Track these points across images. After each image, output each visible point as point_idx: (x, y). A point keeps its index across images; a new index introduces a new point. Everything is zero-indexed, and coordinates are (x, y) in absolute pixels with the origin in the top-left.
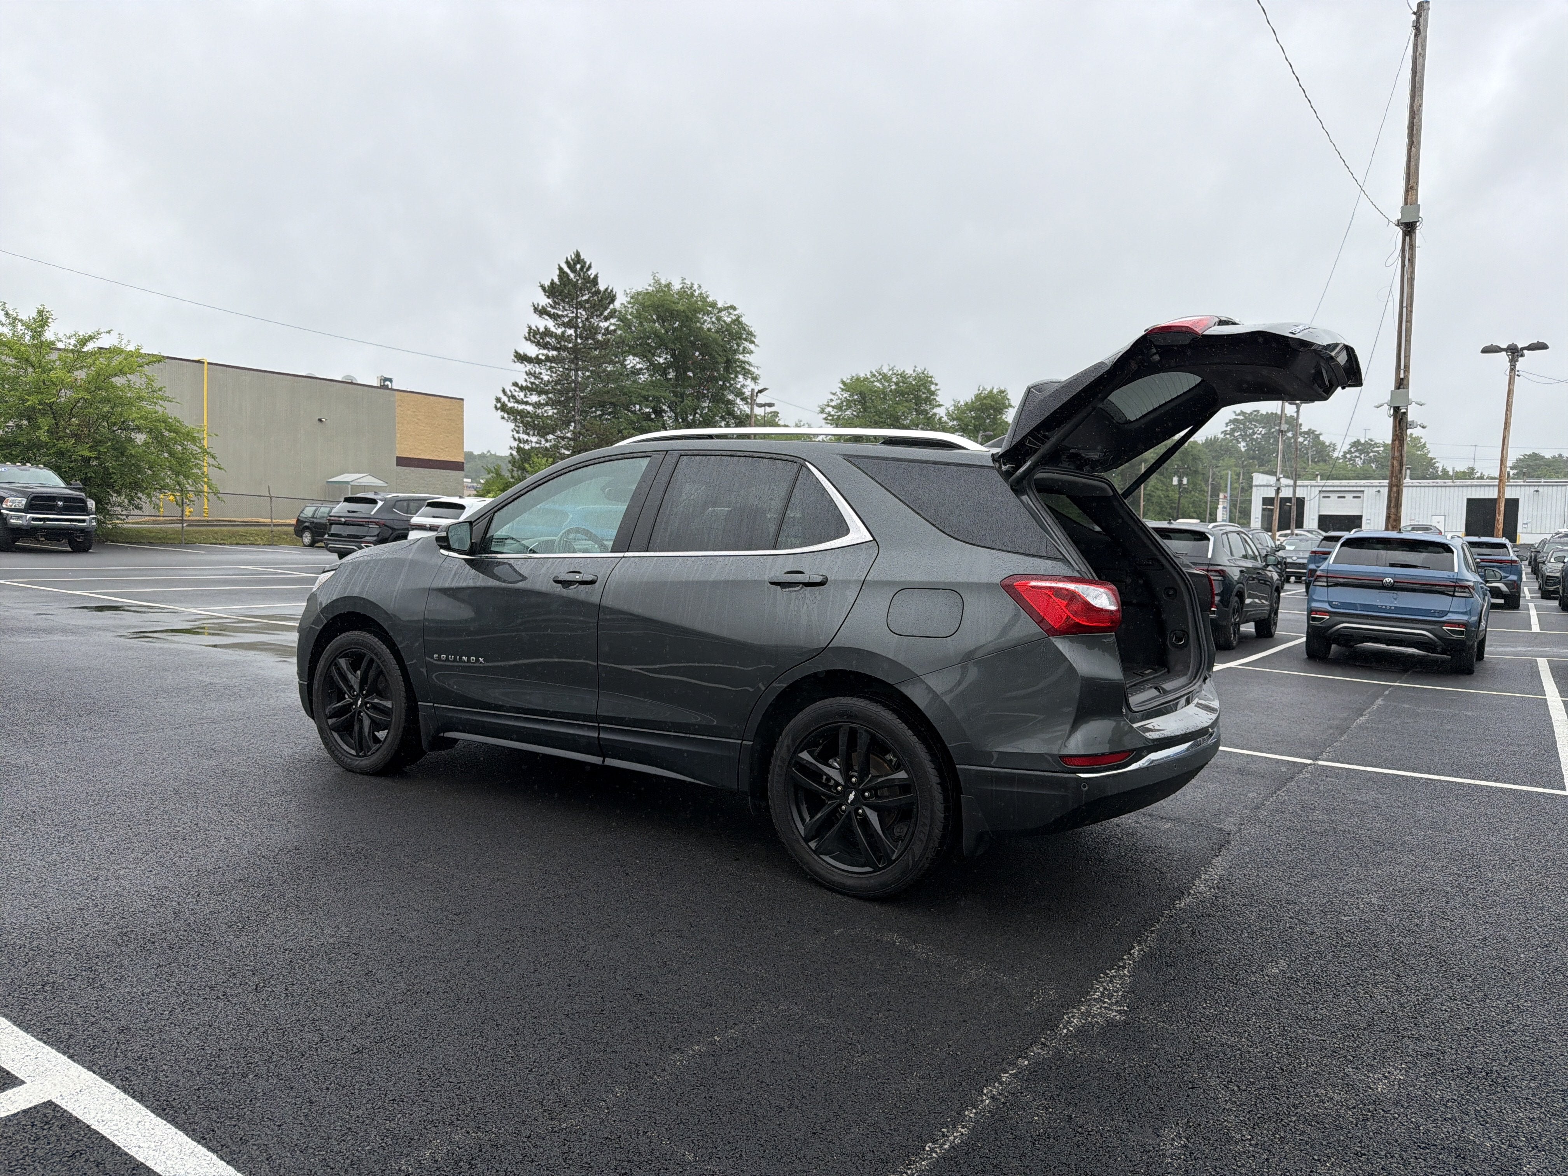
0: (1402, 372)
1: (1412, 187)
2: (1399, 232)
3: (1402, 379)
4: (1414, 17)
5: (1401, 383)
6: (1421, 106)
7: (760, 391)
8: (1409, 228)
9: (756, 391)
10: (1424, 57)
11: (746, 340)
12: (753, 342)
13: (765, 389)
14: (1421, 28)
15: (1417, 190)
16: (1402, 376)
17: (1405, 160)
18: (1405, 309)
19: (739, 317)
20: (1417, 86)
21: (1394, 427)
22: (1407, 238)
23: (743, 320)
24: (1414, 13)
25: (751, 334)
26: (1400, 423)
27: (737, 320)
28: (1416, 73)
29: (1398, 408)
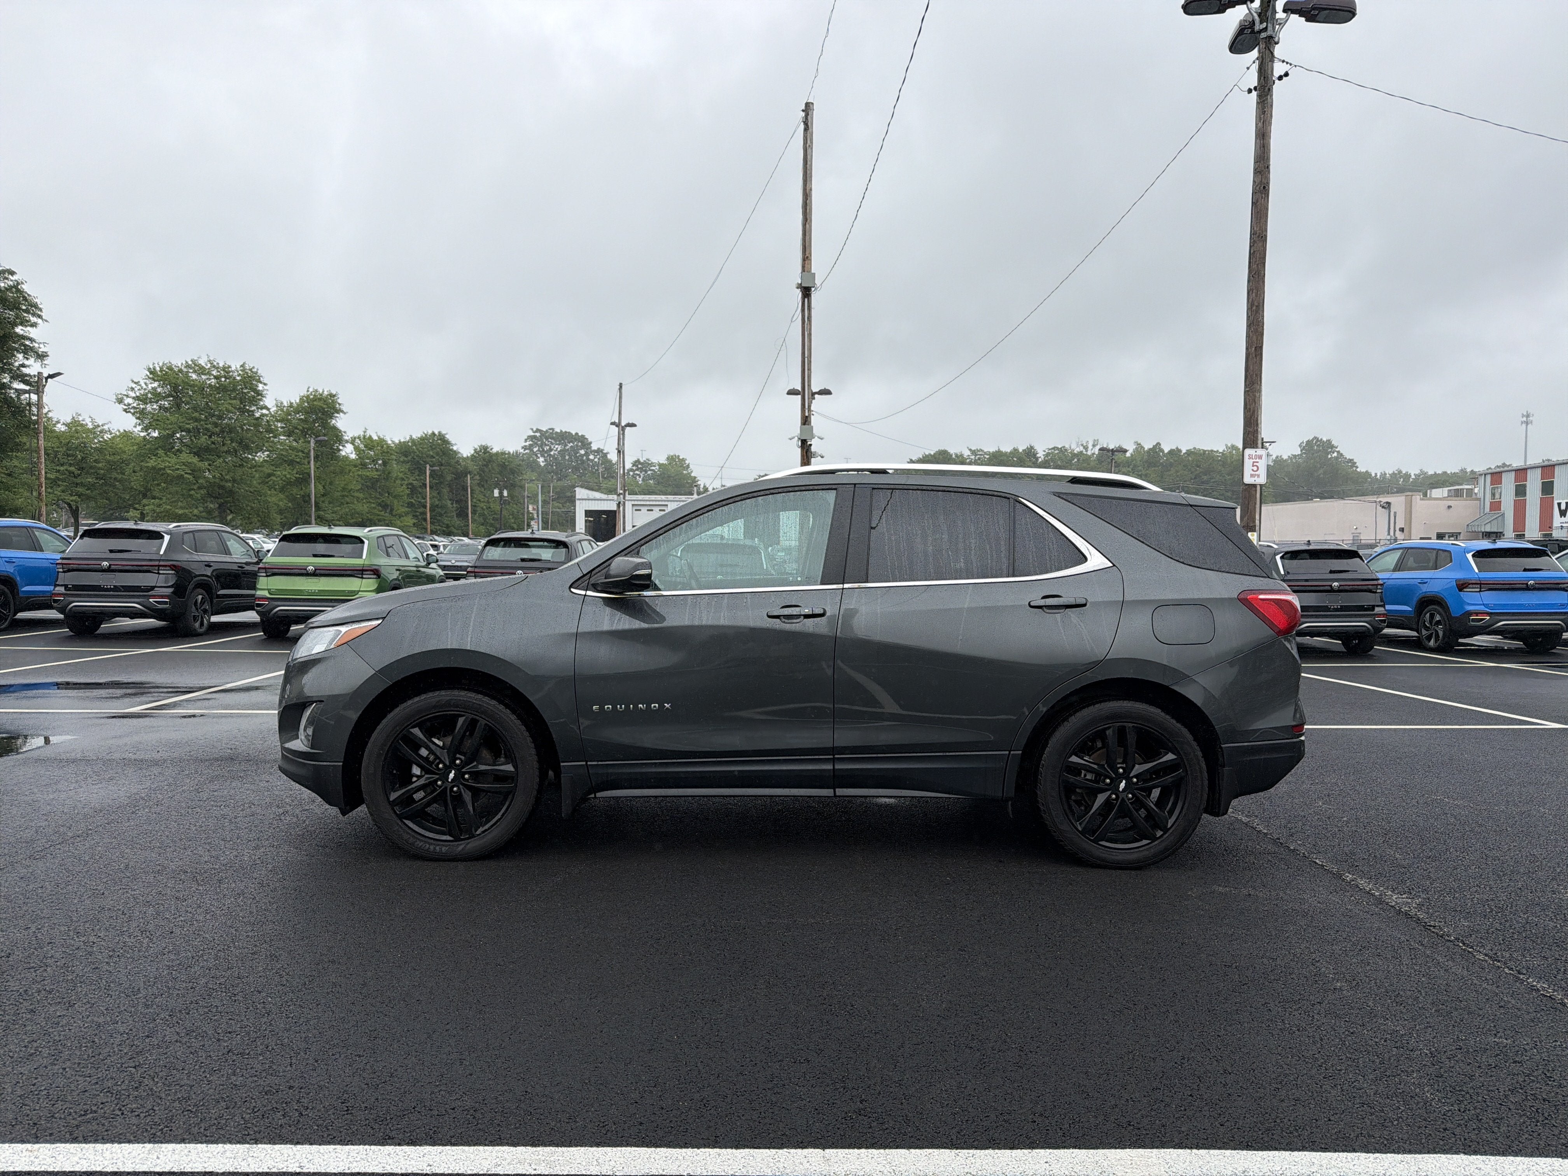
0: (807, 411)
1: (807, 257)
2: (799, 294)
3: (807, 417)
4: (803, 114)
5: (806, 421)
6: (811, 190)
7: (51, 376)
8: (806, 292)
9: (45, 375)
10: (812, 149)
11: (27, 311)
12: (40, 317)
13: (59, 374)
14: (809, 124)
15: (811, 260)
16: (807, 414)
17: (801, 233)
18: (806, 359)
19: (18, 284)
20: (808, 172)
21: (802, 456)
22: (806, 300)
23: (25, 287)
24: (803, 111)
25: (35, 306)
26: (806, 453)
27: (14, 286)
28: (807, 161)
29: (805, 440)
